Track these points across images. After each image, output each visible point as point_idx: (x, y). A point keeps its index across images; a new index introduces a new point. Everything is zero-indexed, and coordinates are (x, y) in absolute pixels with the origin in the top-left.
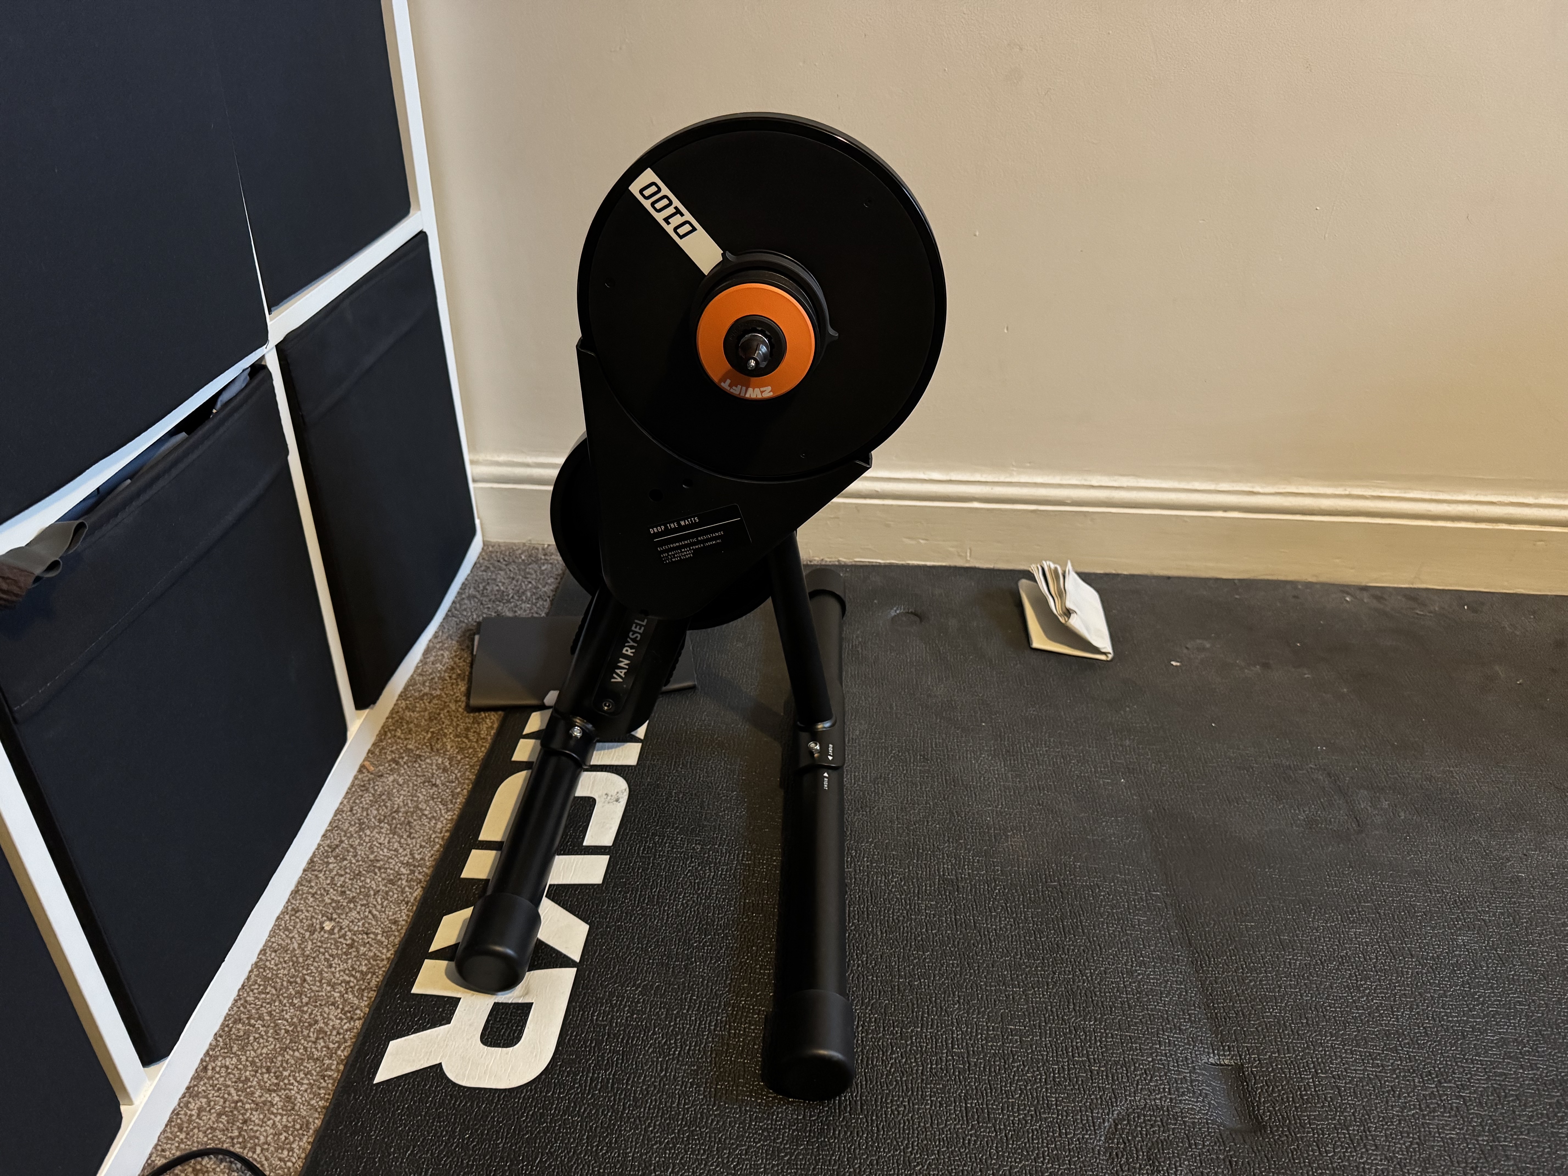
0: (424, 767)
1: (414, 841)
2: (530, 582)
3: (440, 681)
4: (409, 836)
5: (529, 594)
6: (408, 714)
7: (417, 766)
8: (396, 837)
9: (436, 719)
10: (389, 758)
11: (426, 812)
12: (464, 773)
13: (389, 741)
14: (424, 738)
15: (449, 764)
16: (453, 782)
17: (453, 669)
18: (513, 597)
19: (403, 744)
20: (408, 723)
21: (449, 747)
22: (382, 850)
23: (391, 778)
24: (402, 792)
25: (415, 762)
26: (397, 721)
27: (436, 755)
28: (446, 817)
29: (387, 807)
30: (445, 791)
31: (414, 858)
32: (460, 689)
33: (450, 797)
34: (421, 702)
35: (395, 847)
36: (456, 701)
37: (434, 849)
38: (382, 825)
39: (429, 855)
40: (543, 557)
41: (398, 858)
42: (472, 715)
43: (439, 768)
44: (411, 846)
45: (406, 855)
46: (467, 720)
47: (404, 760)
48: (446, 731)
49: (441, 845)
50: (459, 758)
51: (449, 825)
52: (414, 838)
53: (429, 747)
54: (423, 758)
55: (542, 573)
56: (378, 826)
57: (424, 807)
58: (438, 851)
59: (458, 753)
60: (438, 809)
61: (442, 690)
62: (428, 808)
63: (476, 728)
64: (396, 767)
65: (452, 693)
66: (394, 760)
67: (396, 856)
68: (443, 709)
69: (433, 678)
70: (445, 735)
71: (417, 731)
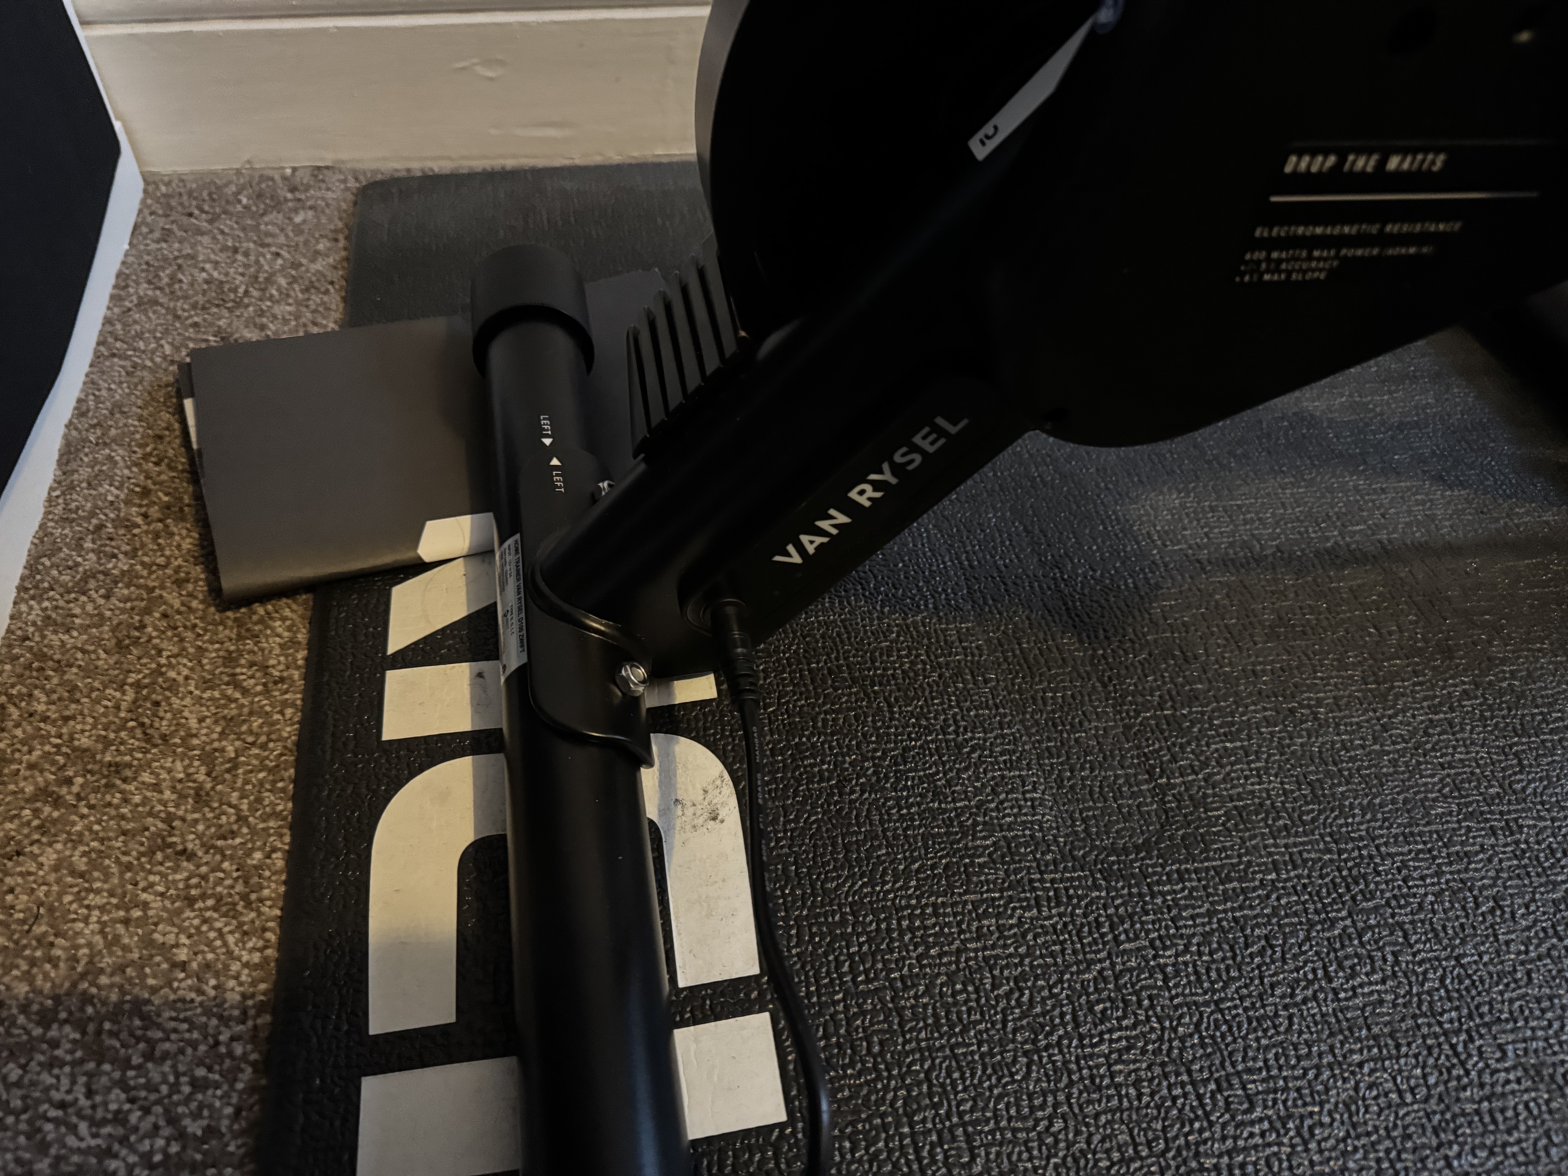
0: (137, 799)
1: (166, 1067)
2: (278, 255)
3: (122, 531)
4: (149, 1056)
5: (283, 282)
6: (54, 639)
7: (117, 799)
8: (107, 1067)
9: (136, 642)
10: (29, 789)
11: (182, 955)
12: (259, 800)
13: (19, 732)
14: (118, 708)
15: (208, 774)
16: (233, 834)
17: (146, 492)
18: (246, 292)
19: (60, 736)
20: (60, 668)
21: (193, 723)
22: (73, 1129)
23: (49, 857)
24: (93, 899)
25: (109, 786)
26: (29, 667)
27: (164, 755)
28: (245, 957)
29: (54, 962)
30: (218, 868)
31: (182, 1136)
32: (179, 547)
33: (239, 887)
34: (84, 598)
35: (113, 1107)
36: (179, 583)
37: (240, 1086)
38: (53, 1033)
39: (229, 1110)
40: (289, 196)
41: (132, 1149)
42: (230, 614)
43: (182, 797)
44: (164, 1089)
45: (156, 1127)
46: (224, 633)
47: (75, 789)
48: (172, 674)
49: (254, 1064)
50: (230, 751)
51: (263, 986)
52: (165, 1056)
53: (139, 733)
54: (128, 773)
55: (298, 230)
56: (42, 1039)
57: (171, 939)
58: (251, 1089)
59: (223, 735)
60: (212, 935)
61: (132, 554)
62: (183, 940)
63: (251, 652)
64: (56, 814)
65: (161, 561)
66: (44, 794)
67: (123, 1141)
68: (147, 611)
69: (100, 527)
70: (172, 686)
71: (92, 690)
